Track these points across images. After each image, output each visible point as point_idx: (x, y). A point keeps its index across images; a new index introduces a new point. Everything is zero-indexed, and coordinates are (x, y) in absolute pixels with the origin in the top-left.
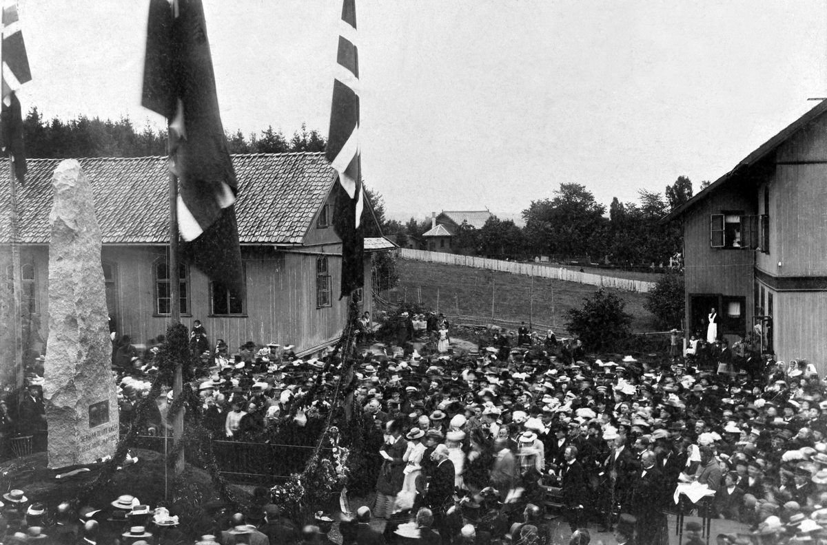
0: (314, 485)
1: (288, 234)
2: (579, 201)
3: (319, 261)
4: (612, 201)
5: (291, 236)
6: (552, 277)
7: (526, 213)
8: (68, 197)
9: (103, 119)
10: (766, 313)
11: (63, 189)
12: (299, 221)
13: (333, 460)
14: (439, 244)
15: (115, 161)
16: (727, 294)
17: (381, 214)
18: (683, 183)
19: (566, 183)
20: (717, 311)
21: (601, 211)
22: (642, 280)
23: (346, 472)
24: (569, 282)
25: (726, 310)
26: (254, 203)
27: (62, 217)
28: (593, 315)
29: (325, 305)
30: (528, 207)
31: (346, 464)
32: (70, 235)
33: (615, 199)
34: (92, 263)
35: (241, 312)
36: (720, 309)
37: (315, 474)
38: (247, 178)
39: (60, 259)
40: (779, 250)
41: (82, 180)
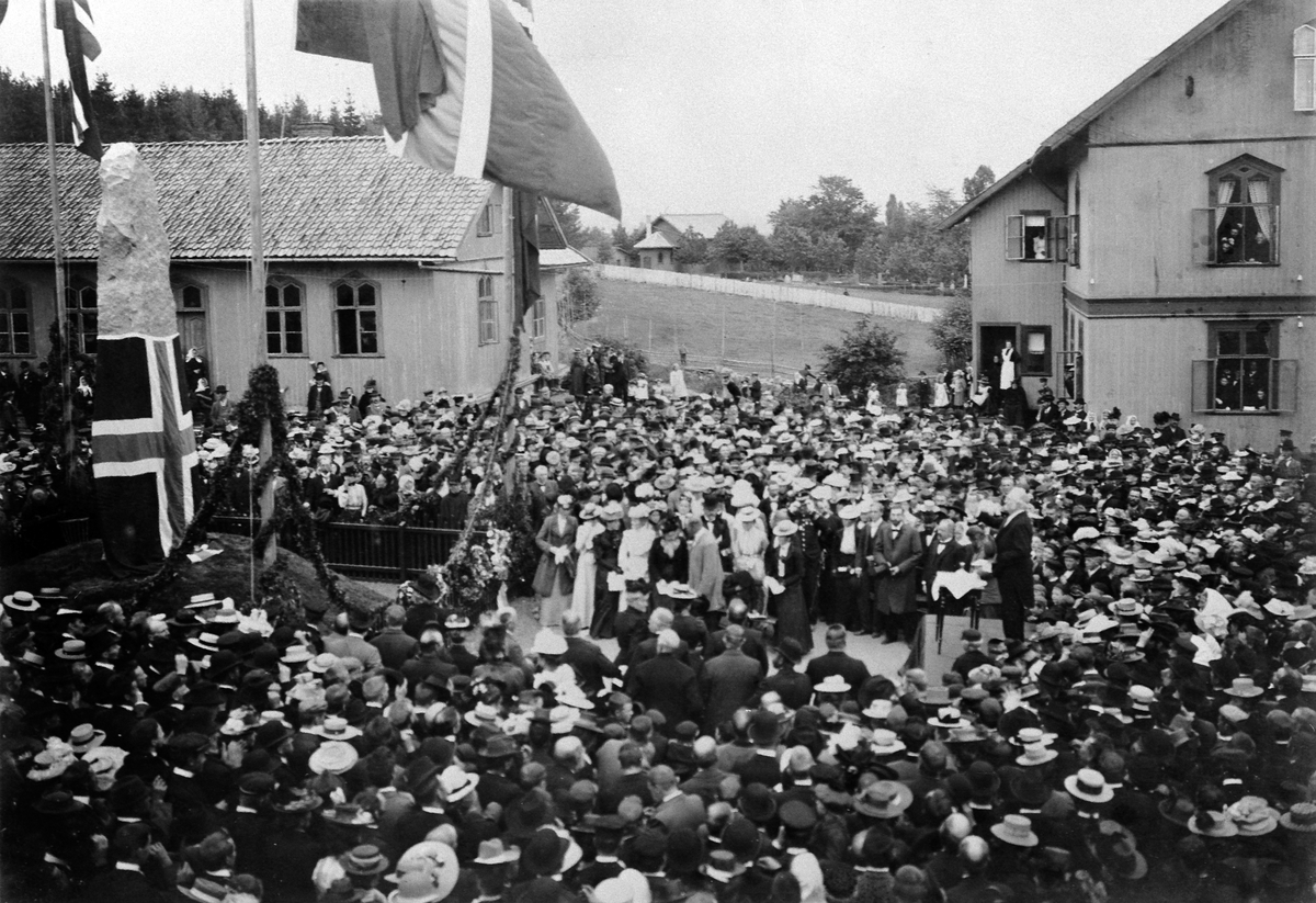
0: (460, 581)
1: (436, 244)
2: (844, 199)
3: (481, 281)
4: (887, 199)
5: (442, 247)
6: (807, 302)
7: (773, 217)
8: (122, 194)
9: (198, 90)
10: (1076, 349)
11: (115, 183)
12: (451, 227)
13: (488, 546)
14: (655, 260)
15: (204, 146)
16: (1027, 322)
17: (576, 218)
18: (985, 172)
19: (827, 175)
20: (1014, 345)
21: (874, 213)
22: (926, 305)
23: (506, 563)
24: (828, 309)
25: (1025, 342)
26: (391, 203)
27: (114, 221)
28: (855, 352)
29: (490, 341)
30: (776, 208)
31: (506, 553)
32: (126, 246)
33: (892, 197)
34: (156, 283)
35: (375, 351)
36: (1018, 342)
37: (463, 565)
38: (382, 168)
39: (113, 278)
40: (1092, 262)
41: (141, 170)
